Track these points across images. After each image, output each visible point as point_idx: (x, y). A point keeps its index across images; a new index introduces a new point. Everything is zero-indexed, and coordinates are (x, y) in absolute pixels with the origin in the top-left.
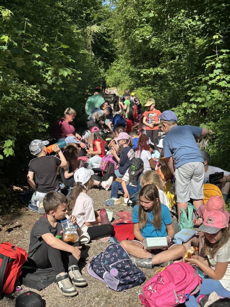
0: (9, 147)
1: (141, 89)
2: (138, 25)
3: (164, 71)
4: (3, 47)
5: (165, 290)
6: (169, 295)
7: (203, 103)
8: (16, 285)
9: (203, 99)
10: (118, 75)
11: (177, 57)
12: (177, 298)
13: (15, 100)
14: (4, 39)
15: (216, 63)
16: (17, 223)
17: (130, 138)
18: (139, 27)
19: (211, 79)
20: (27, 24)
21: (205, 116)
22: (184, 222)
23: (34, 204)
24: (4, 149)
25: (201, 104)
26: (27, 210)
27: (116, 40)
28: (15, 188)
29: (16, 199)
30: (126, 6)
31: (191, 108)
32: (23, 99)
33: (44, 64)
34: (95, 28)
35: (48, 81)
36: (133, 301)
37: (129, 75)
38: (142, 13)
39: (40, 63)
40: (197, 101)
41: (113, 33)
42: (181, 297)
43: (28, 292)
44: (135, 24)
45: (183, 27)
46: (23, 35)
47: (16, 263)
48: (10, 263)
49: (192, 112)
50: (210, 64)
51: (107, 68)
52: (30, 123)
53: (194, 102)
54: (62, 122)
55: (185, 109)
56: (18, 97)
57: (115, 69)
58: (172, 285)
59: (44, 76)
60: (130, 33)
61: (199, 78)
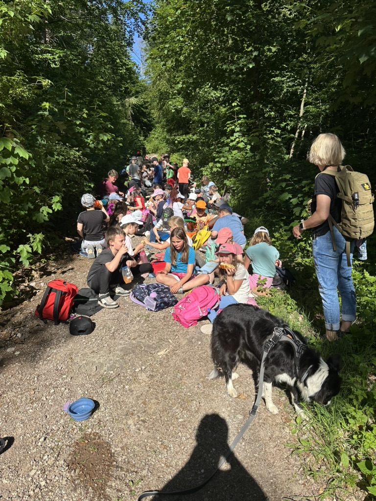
0: (57, 202)
1: (176, 154)
2: (171, 97)
3: (195, 137)
4: (45, 113)
5: (192, 307)
6: (195, 310)
7: (226, 162)
8: (70, 313)
9: (226, 159)
10: (156, 142)
11: (206, 125)
12: (201, 312)
13: (60, 162)
14: (45, 105)
15: (235, 127)
16: (70, 266)
17: (164, 193)
18: (172, 98)
19: (232, 141)
20: (67, 94)
21: (228, 173)
22: (208, 257)
23: (84, 251)
24: (52, 204)
25: (224, 163)
26: (79, 256)
27: (153, 111)
28: (67, 239)
29: (68, 248)
30: (159, 80)
31: (216, 167)
32: (67, 161)
33: (85, 130)
34: (133, 100)
35: (90, 145)
36: (167, 318)
37: (166, 142)
38: (173, 86)
39: (82, 129)
40: (220, 160)
41: (150, 105)
42: (204, 311)
43: (80, 317)
44: (169, 96)
45: (210, 98)
46: (64, 104)
47: (68, 296)
48: (63, 296)
49: (217, 171)
50: (230, 128)
51: (146, 136)
52: (76, 183)
53: (218, 162)
54: (106, 182)
55: (211, 168)
56: (62, 159)
57: (153, 138)
58: (197, 303)
59: (86, 140)
60: (165, 104)
61: (222, 141)
